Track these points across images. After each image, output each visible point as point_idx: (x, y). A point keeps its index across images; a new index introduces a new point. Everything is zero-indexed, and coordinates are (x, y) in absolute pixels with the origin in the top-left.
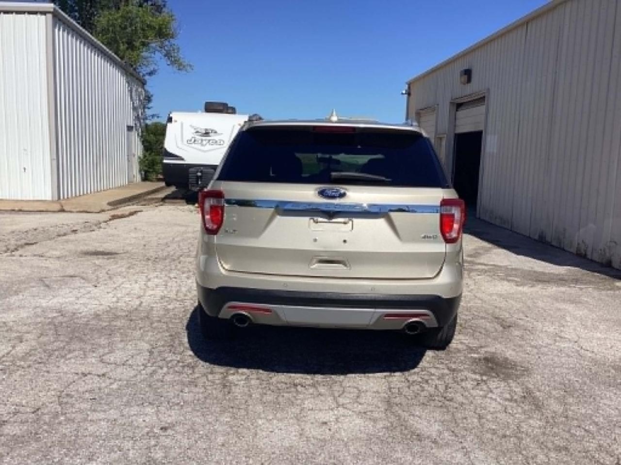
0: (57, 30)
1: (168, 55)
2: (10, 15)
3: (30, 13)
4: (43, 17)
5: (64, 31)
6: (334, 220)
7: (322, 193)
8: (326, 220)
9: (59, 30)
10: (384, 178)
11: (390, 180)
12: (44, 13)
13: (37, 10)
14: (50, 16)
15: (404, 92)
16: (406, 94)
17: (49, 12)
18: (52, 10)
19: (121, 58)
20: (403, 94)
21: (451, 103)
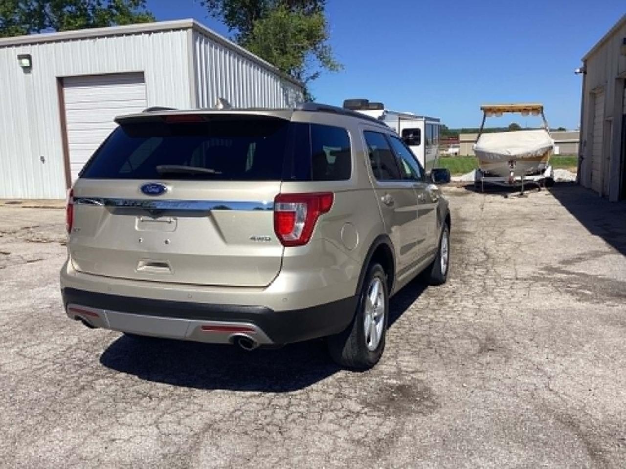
0: (198, 44)
1: (321, 56)
2: (168, 33)
3: (174, 30)
4: (185, 32)
5: (206, 43)
6: (160, 219)
7: (144, 189)
8: (150, 219)
9: (200, 43)
10: (211, 171)
11: (220, 173)
12: (185, 29)
13: (169, 27)
14: (190, 31)
15: (578, 71)
16: (581, 72)
17: (189, 28)
18: (191, 25)
19: (273, 64)
20: (576, 73)
21: (617, 79)
